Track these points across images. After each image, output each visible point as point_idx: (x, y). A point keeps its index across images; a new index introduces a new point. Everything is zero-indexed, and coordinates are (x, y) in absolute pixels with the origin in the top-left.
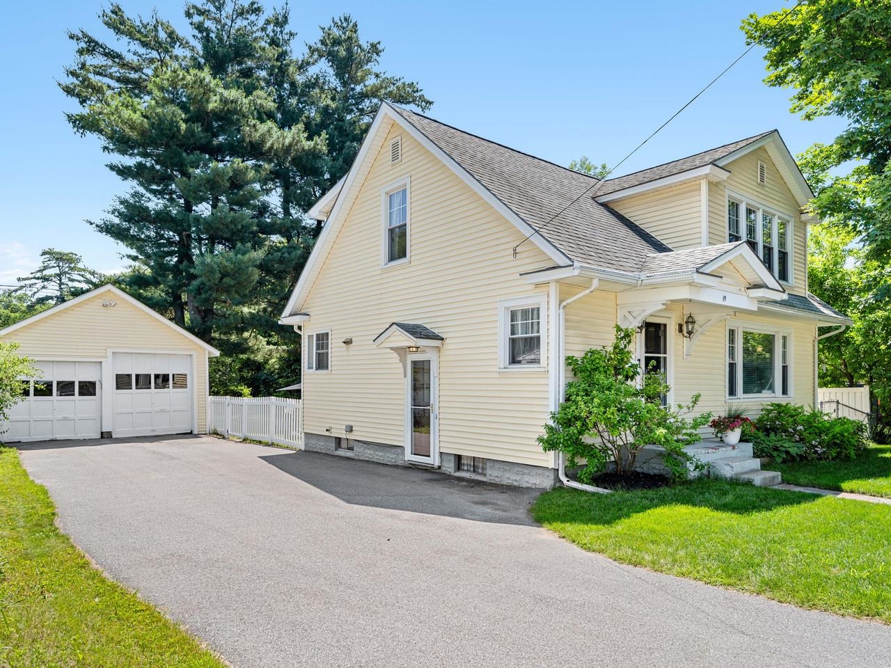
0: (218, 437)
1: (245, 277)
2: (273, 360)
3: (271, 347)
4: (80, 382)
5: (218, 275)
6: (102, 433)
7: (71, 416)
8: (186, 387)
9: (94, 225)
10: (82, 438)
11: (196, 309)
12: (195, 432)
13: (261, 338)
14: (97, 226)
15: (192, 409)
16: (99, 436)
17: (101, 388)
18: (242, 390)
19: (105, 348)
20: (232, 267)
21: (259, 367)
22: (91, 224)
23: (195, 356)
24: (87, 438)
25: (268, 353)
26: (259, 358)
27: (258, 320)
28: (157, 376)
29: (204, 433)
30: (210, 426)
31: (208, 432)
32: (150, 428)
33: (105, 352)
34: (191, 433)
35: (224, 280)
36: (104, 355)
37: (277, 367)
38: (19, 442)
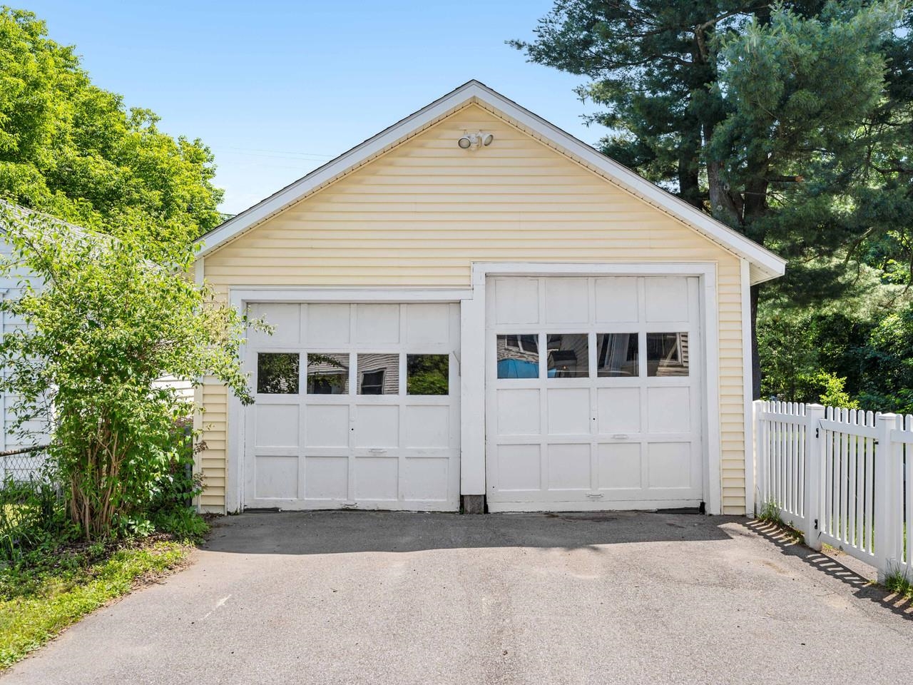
0: (783, 537)
1: (849, 86)
2: (892, 319)
3: (891, 287)
4: (409, 357)
5: (776, 86)
6: (462, 497)
7: (388, 447)
8: (686, 374)
9: (525, 50)
10: (415, 508)
11: (726, 200)
12: (714, 509)
13: (868, 268)
14: (531, 49)
15: (703, 439)
16: (455, 507)
17: (460, 375)
18: (826, 381)
19: (467, 263)
20: (815, 58)
21: (857, 333)
22: (520, 46)
23: (709, 280)
24: (426, 509)
25: (886, 301)
26: (863, 314)
27: (876, 206)
28: (605, 341)
29: (740, 512)
30: (755, 493)
31: (749, 511)
32: (588, 490)
33: (466, 272)
34: (702, 509)
35: (793, 97)
36: (465, 281)
37: (899, 332)
38: (275, 510)
